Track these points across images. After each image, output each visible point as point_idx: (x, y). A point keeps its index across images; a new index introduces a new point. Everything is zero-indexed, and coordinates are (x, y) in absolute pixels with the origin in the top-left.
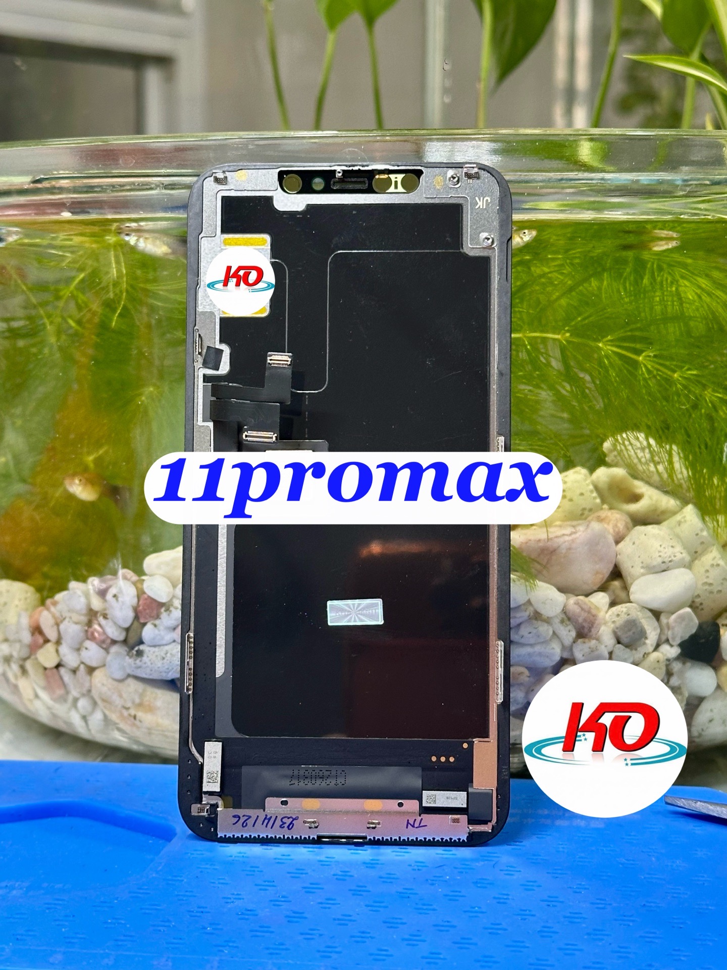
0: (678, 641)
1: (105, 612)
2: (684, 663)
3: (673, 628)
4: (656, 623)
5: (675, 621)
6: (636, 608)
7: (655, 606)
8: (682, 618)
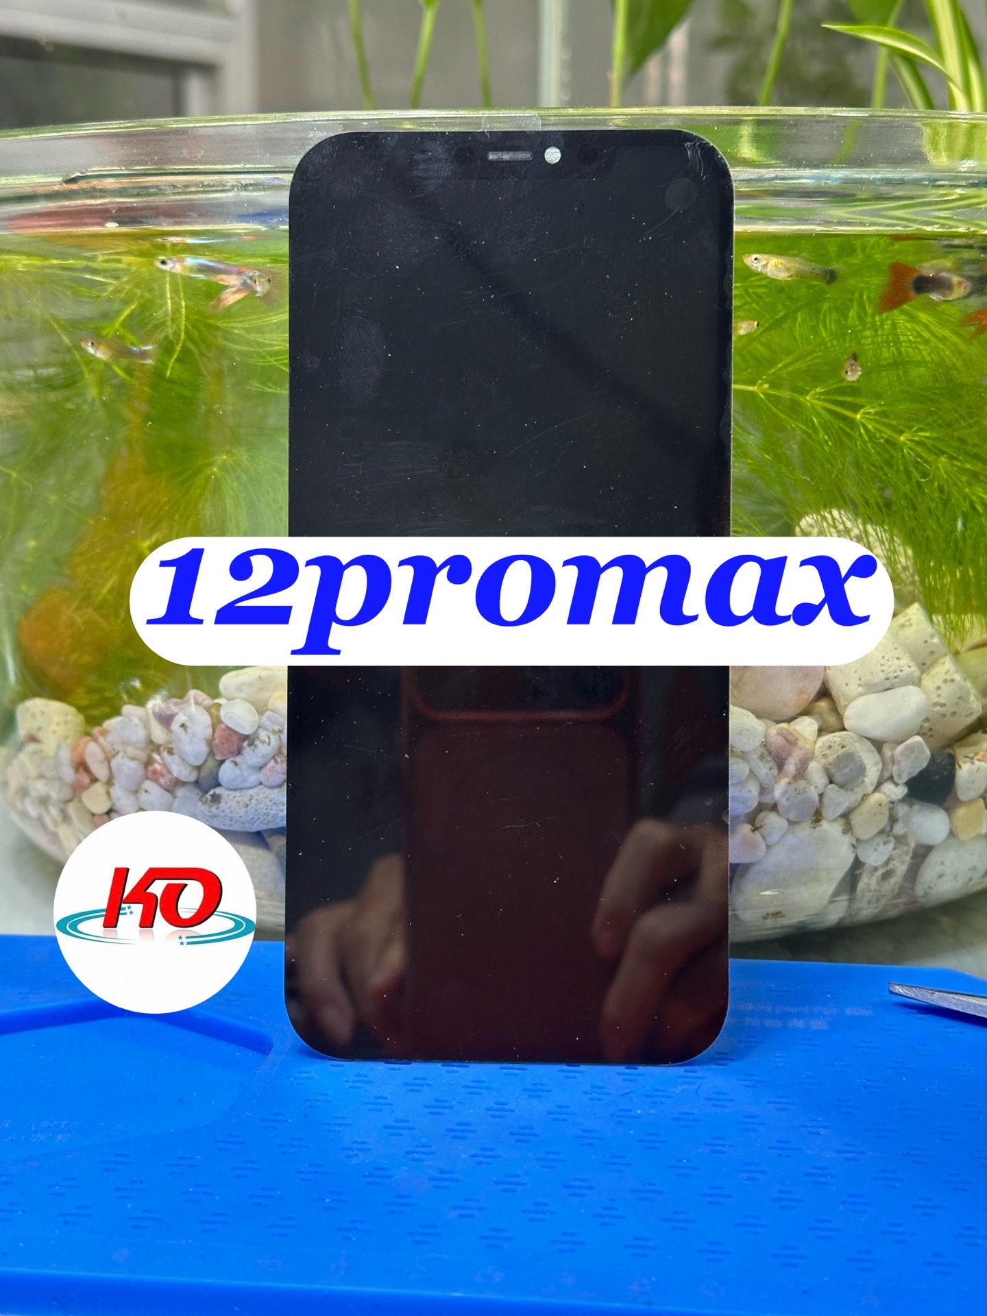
0: (905, 778)
1: (171, 746)
2: (911, 806)
3: (899, 762)
4: (877, 757)
5: (902, 753)
6: (852, 738)
7: (877, 734)
8: (911, 749)
